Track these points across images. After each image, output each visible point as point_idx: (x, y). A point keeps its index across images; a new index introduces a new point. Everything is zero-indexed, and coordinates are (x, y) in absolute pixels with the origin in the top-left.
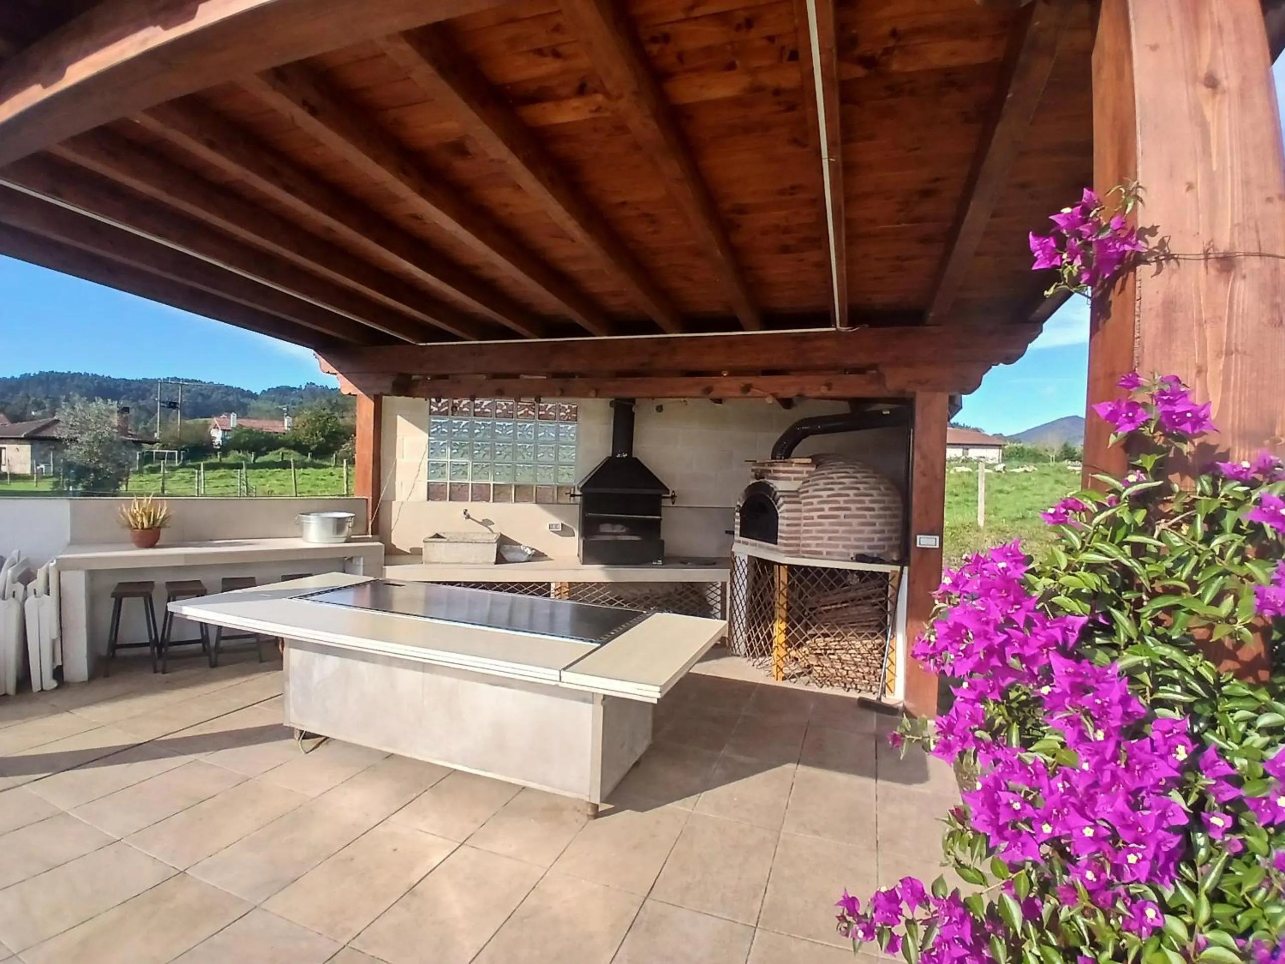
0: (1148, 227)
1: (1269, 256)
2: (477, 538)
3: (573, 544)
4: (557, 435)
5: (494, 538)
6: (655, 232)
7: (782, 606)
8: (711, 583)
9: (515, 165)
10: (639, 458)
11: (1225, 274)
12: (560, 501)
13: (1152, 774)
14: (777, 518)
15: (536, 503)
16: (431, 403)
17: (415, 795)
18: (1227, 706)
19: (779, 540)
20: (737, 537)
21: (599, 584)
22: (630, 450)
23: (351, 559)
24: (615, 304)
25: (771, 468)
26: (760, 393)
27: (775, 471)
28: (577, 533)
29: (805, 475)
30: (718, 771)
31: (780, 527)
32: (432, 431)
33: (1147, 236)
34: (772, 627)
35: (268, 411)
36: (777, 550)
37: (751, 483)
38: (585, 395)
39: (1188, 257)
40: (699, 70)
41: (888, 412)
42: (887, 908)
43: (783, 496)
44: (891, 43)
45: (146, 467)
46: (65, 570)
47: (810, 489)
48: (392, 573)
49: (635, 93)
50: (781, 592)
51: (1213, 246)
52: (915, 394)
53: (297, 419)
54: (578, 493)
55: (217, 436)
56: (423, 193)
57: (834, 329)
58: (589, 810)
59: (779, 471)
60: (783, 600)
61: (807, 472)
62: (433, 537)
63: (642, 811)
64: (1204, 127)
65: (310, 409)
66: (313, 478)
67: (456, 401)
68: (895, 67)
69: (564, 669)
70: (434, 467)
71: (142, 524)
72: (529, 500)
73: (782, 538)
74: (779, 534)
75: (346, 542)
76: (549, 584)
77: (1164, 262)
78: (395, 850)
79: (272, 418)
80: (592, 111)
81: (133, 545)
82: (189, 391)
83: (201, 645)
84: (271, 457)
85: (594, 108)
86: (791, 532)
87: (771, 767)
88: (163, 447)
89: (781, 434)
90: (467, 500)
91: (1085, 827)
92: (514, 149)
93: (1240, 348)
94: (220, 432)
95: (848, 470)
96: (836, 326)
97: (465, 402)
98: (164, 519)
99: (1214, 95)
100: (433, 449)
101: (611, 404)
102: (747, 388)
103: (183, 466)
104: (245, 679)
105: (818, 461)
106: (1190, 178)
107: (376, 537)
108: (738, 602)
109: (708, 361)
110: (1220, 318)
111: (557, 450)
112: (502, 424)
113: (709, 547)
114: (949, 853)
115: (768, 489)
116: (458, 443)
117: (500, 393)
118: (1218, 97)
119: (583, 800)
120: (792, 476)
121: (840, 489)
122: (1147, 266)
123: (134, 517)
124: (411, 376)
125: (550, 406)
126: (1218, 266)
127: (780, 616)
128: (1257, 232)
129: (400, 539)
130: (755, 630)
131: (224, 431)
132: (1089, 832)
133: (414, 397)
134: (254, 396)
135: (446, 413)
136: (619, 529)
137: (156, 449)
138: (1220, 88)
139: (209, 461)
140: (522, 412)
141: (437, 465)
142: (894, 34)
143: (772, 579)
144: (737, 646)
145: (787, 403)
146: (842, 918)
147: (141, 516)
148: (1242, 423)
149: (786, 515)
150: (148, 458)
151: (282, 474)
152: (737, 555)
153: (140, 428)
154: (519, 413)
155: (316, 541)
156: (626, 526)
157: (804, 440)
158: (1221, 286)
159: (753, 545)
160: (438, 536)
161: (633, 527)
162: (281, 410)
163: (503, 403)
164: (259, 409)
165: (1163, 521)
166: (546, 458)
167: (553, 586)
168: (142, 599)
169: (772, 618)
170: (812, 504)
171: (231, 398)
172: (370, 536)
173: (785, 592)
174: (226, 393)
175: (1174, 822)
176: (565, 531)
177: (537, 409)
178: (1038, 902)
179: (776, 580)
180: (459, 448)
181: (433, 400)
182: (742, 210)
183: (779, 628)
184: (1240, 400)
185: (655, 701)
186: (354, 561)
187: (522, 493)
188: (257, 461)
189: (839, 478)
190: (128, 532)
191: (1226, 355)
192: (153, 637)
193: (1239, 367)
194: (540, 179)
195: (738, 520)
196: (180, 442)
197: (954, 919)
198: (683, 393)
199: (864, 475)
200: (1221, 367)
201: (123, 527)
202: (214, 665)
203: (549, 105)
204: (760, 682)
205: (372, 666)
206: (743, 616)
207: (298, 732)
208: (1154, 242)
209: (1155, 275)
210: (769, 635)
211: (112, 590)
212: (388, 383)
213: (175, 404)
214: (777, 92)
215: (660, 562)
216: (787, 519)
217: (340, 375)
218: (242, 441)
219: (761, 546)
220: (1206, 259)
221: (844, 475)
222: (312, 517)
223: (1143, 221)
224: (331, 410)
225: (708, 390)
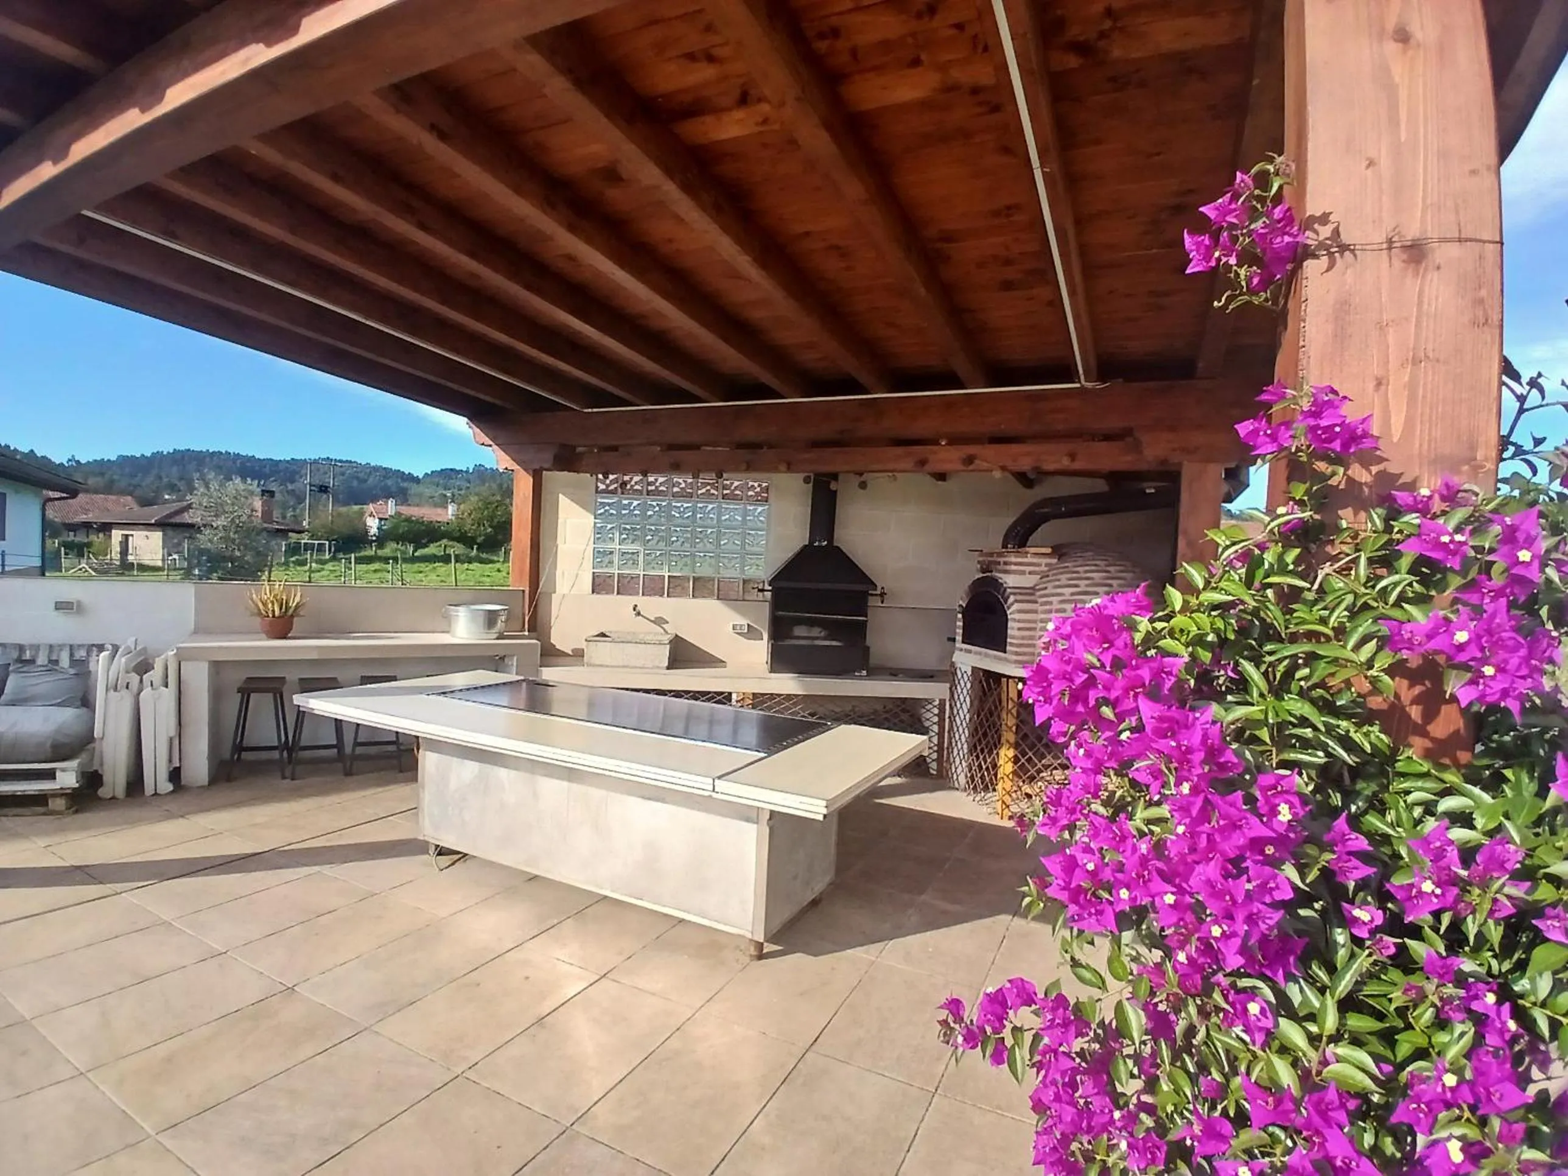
0: (1318, 214)
1: (1471, 240)
2: (648, 638)
3: (760, 650)
4: (744, 519)
5: (666, 639)
6: (848, 268)
7: (1010, 728)
8: (926, 700)
9: (671, 190)
10: (842, 547)
11: (1413, 265)
12: (747, 598)
13: (1243, 833)
14: (1007, 620)
15: (718, 598)
16: (597, 479)
17: (556, 921)
18: (1401, 786)
19: (1008, 648)
20: (959, 644)
21: (789, 697)
22: (830, 537)
23: (502, 658)
24: (810, 358)
25: (1002, 560)
26: (985, 465)
27: (1005, 563)
28: (766, 636)
29: (1044, 568)
30: (913, 919)
31: (1009, 631)
32: (600, 512)
33: (1316, 226)
34: (998, 754)
35: (432, 497)
36: (1006, 660)
37: (977, 577)
38: (775, 470)
39: (1368, 247)
40: (878, 69)
41: (1153, 491)
42: (989, 1009)
43: (1014, 594)
44: (1107, 24)
45: (293, 559)
46: (188, 659)
47: (1049, 585)
48: (548, 674)
49: (798, 99)
50: (1009, 712)
51: (1399, 233)
52: (1180, 464)
53: (462, 506)
54: (767, 587)
55: (373, 525)
56: (572, 228)
57: (1078, 385)
58: (752, 949)
59: (1011, 563)
60: (1011, 722)
61: (1046, 565)
62: (598, 636)
63: (815, 956)
64: (1390, 90)
65: (477, 494)
66: (478, 573)
67: (626, 478)
68: (1117, 53)
69: (719, 778)
70: (601, 556)
71: (273, 611)
72: (708, 595)
73: (1012, 644)
74: (1009, 640)
75: (498, 638)
76: (730, 694)
77: (1337, 255)
78: (527, 978)
79: (436, 505)
80: (757, 124)
81: (264, 636)
82: (343, 474)
83: (335, 750)
84: (432, 549)
85: (761, 120)
86: (1023, 638)
87: (981, 917)
88: (311, 538)
89: (1014, 519)
90: (638, 594)
91: (1166, 893)
92: (669, 172)
93: (1431, 355)
94: (377, 521)
95: (1097, 562)
96: (1080, 382)
97: (637, 478)
98: (297, 607)
99: (1405, 52)
100: (599, 533)
101: (806, 480)
102: (969, 460)
103: (334, 558)
104: (380, 789)
105: (1060, 551)
106: (1372, 154)
107: (533, 634)
108: (959, 723)
109: (921, 427)
110: (1406, 319)
111: (744, 536)
112: (679, 505)
113: (927, 657)
114: (1066, 952)
115: (996, 584)
116: (628, 527)
117: (676, 467)
118: (1410, 53)
119: (743, 937)
120: (1028, 569)
121: (1087, 586)
122: (1315, 261)
123: (265, 604)
124: (574, 448)
125: (736, 483)
126: (1405, 257)
127: (1008, 741)
128: (1457, 213)
129: (561, 637)
130: (978, 757)
131: (381, 519)
132: (1170, 899)
133: (578, 472)
134: (416, 480)
135: (614, 492)
136: (816, 632)
137: (305, 540)
138: (1412, 41)
139: (363, 553)
140: (704, 491)
141: (604, 553)
142: (1109, 12)
143: (999, 695)
144: (955, 777)
145: (1025, 480)
146: (944, 1023)
147: (273, 603)
148: (1433, 446)
149: (1017, 616)
150: (295, 549)
151: (441, 568)
152: (958, 665)
153: (289, 515)
154: (700, 492)
155: (465, 636)
156: (825, 628)
157: (1043, 526)
158: (1409, 280)
159: (976, 653)
160: (603, 635)
161: (834, 629)
162: (445, 496)
163: (681, 481)
164: (420, 495)
165: (1328, 564)
166: (730, 546)
167: (734, 696)
168: (271, 695)
169: (997, 744)
170: (1051, 603)
171: (389, 482)
172: (526, 633)
173: (1014, 712)
174: (384, 477)
175: (1278, 896)
176: (751, 633)
177: (720, 487)
178: (1173, 1017)
179: (1004, 697)
180: (632, 534)
181: (600, 476)
182: (948, 238)
183: (1006, 755)
184: (1430, 417)
185: (821, 818)
186: (506, 660)
187: (701, 587)
188: (416, 554)
189: (1086, 572)
190: (258, 620)
191: (1414, 364)
192: (283, 739)
193: (1430, 378)
194: (703, 207)
195: (960, 624)
196: (332, 531)
197: (1057, 1021)
198: (890, 466)
199: (1118, 568)
200: (1406, 379)
201: (253, 614)
202: (348, 773)
203: (709, 119)
204: (980, 820)
205: (513, 773)
206: (963, 740)
207: (433, 848)
208: (1325, 232)
209: (1327, 271)
210: (995, 766)
211: (239, 685)
212: (548, 456)
213: (327, 487)
214: (975, 91)
215: (864, 673)
216: (1019, 621)
217: (495, 447)
218: (401, 531)
219: (987, 655)
220: (1390, 248)
221: (1093, 568)
222: (460, 608)
223: (1313, 207)
224: (502, 496)
225: (922, 463)
